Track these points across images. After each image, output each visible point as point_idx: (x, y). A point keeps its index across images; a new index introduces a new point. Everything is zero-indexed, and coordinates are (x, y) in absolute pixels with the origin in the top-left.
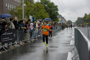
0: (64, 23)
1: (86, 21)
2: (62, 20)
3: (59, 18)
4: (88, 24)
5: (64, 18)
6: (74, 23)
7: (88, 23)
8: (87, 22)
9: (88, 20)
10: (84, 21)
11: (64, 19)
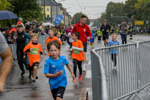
0: (62, 22)
1: (135, 13)
2: (54, 13)
3: (44, 6)
4: (142, 26)
5: (61, 5)
6: (95, 21)
7: (141, 23)
8: (139, 19)
9: (141, 11)
10: (130, 16)
11: (62, 9)
